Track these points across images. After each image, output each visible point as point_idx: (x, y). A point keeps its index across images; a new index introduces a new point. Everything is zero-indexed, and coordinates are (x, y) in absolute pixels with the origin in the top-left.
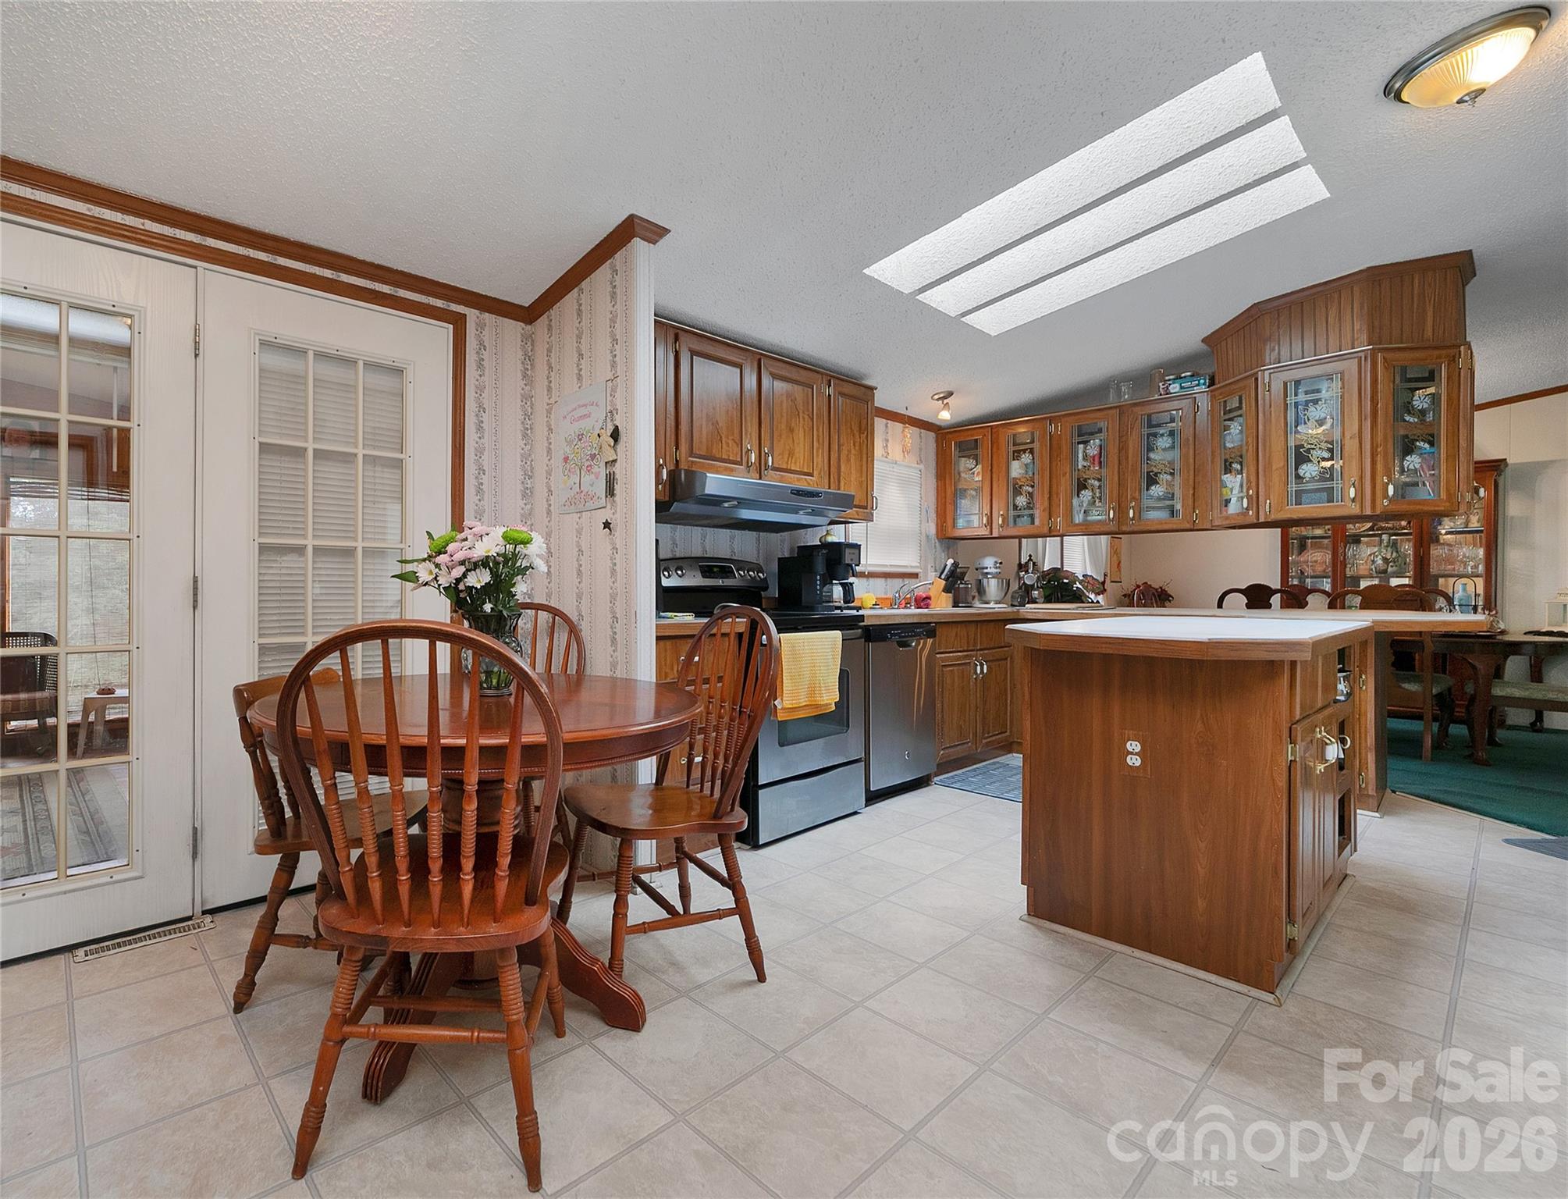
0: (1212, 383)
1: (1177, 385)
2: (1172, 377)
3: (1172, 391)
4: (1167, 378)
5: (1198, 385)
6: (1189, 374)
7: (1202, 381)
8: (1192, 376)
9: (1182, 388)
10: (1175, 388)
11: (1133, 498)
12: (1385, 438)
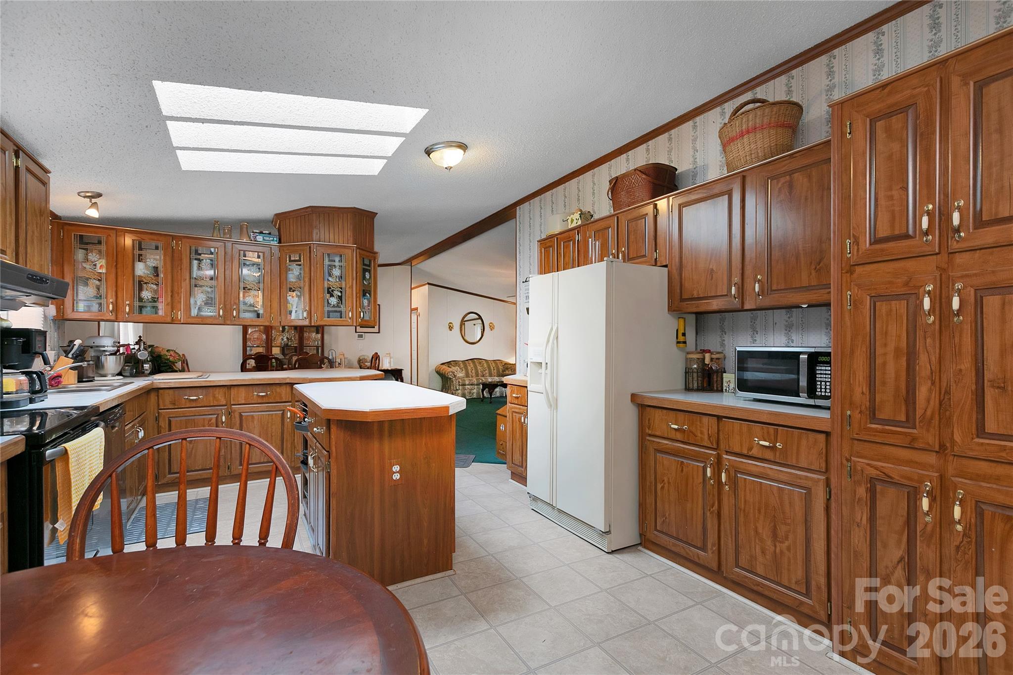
0: (280, 242)
1: (261, 237)
2: (257, 231)
3: (258, 240)
4: (255, 231)
5: (273, 240)
6: (267, 232)
7: (275, 239)
8: (270, 234)
9: (264, 239)
10: (260, 238)
11: (235, 303)
12: (360, 291)
